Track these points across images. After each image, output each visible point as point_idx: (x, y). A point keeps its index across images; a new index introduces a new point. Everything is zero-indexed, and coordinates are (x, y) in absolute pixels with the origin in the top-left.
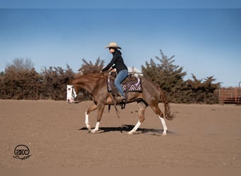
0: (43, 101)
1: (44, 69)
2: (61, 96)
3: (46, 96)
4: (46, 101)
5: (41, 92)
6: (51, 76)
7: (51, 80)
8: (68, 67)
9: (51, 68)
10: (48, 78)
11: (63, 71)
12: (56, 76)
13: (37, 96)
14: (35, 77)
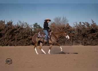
0: (76, 46)
1: (75, 24)
2: (88, 43)
3: (78, 43)
4: (78, 46)
5: (74, 40)
6: (81, 29)
7: (81, 31)
8: (93, 22)
9: (80, 23)
10: (79, 30)
11: (89, 24)
12: (84, 28)
13: (72, 43)
14: (69, 30)
